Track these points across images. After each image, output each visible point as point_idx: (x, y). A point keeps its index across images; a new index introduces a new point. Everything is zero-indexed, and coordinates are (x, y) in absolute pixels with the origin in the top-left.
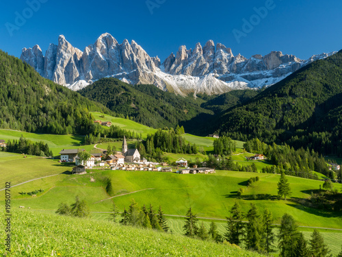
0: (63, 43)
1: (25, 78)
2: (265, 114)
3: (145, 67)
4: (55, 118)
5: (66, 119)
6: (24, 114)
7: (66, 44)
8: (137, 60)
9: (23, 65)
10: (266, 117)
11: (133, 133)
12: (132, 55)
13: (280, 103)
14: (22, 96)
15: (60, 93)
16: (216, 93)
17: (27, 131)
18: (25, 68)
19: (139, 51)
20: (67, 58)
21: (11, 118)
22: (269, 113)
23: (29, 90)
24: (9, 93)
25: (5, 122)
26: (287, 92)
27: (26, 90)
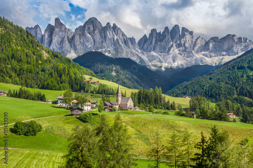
0: (58, 23)
1: (27, 44)
3: (123, 45)
4: (52, 77)
5: (61, 78)
6: (25, 72)
9: (26, 33)
10: (227, 85)
12: (113, 35)
13: (239, 73)
15: (56, 58)
16: (180, 67)
17: (27, 87)
18: (27, 36)
19: (119, 33)
22: (230, 82)
23: (30, 54)
24: (13, 55)
25: (8, 78)
26: (246, 65)
27: (28, 54)
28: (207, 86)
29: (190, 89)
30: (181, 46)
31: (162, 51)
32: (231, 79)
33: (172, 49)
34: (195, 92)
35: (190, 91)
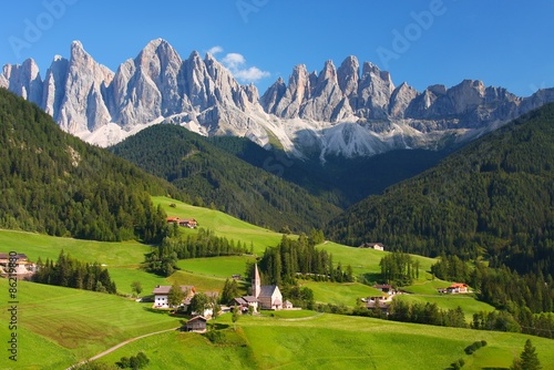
0: (78, 55)
1: (36, 135)
2: (459, 203)
3: (230, 103)
4: (98, 212)
5: (116, 216)
6: (43, 203)
7: (86, 57)
8: (216, 91)
9: (33, 110)
10: (460, 208)
11: (232, 241)
12: (206, 81)
13: (484, 181)
14: (35, 169)
16: (361, 154)
17: (50, 234)
19: (219, 74)
20: (85, 83)
21: (21, 210)
22: (467, 201)
23: (46, 157)
24: (14, 164)
25: (13, 219)
26: (498, 162)
27: (41, 157)
28: (419, 209)
29: (382, 216)
30: (362, 106)
31: (320, 115)
32: (468, 192)
33: (342, 112)
34: (393, 224)
35: (383, 220)
